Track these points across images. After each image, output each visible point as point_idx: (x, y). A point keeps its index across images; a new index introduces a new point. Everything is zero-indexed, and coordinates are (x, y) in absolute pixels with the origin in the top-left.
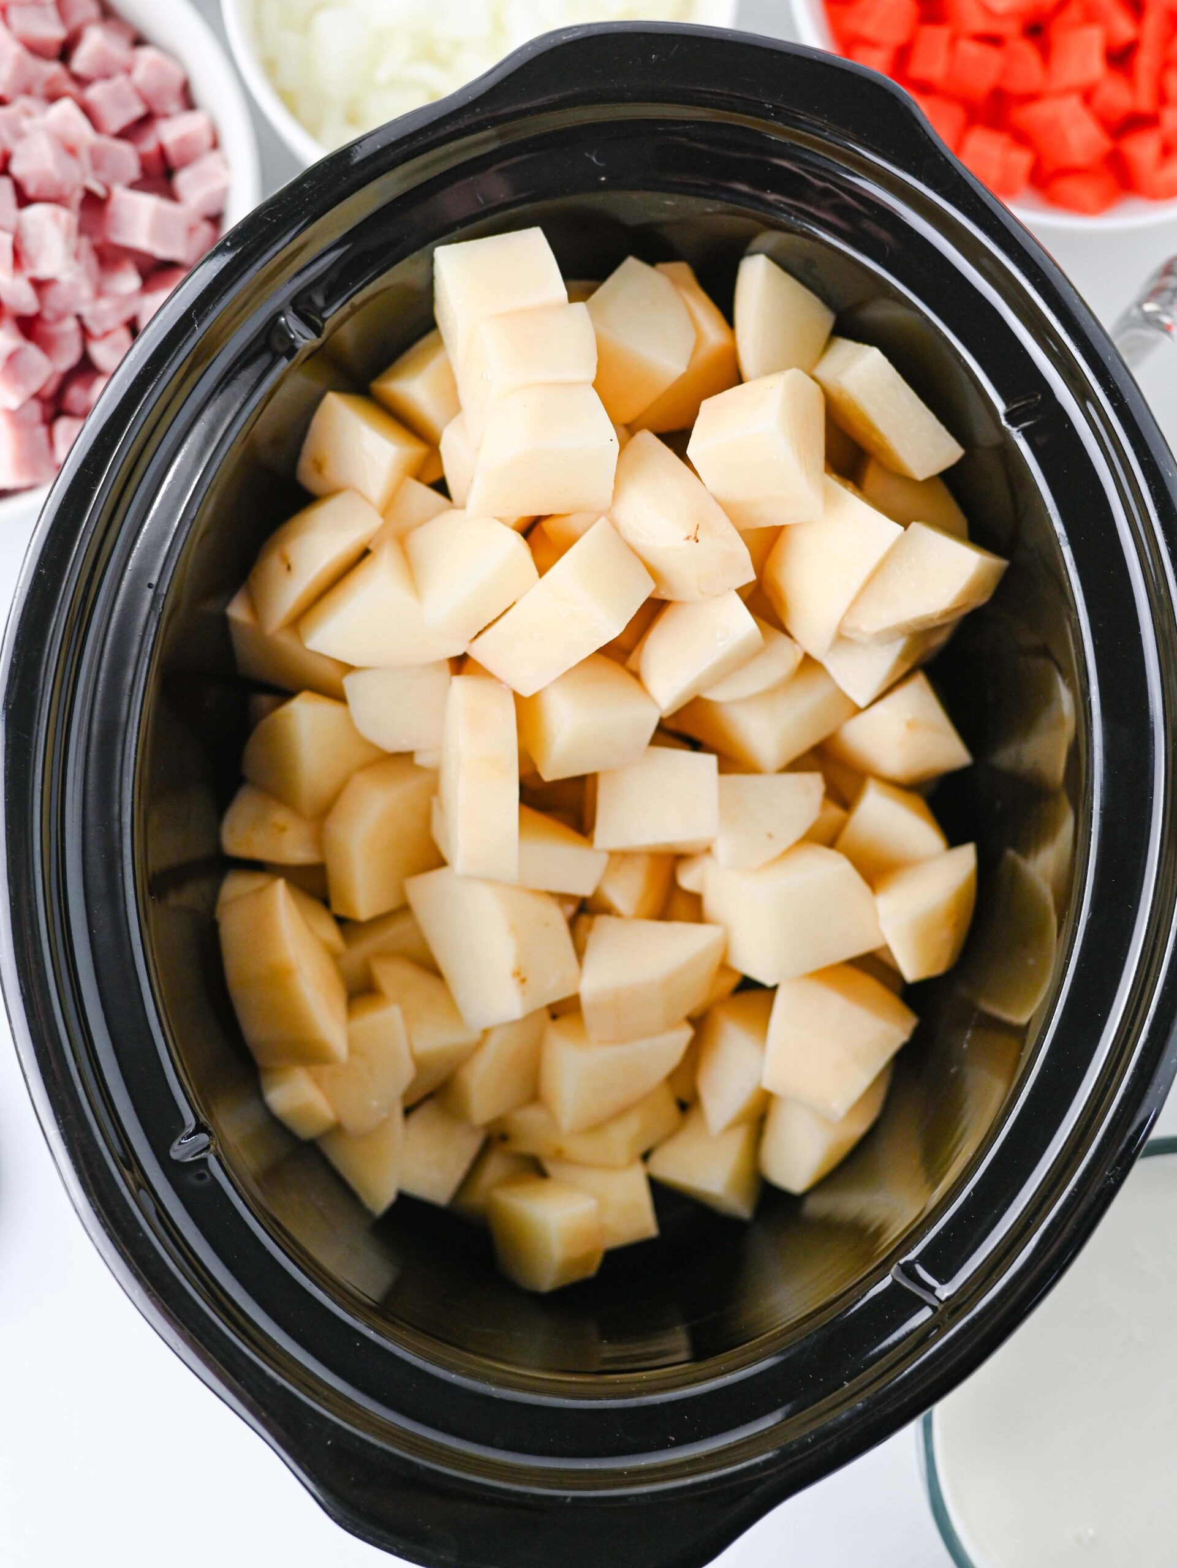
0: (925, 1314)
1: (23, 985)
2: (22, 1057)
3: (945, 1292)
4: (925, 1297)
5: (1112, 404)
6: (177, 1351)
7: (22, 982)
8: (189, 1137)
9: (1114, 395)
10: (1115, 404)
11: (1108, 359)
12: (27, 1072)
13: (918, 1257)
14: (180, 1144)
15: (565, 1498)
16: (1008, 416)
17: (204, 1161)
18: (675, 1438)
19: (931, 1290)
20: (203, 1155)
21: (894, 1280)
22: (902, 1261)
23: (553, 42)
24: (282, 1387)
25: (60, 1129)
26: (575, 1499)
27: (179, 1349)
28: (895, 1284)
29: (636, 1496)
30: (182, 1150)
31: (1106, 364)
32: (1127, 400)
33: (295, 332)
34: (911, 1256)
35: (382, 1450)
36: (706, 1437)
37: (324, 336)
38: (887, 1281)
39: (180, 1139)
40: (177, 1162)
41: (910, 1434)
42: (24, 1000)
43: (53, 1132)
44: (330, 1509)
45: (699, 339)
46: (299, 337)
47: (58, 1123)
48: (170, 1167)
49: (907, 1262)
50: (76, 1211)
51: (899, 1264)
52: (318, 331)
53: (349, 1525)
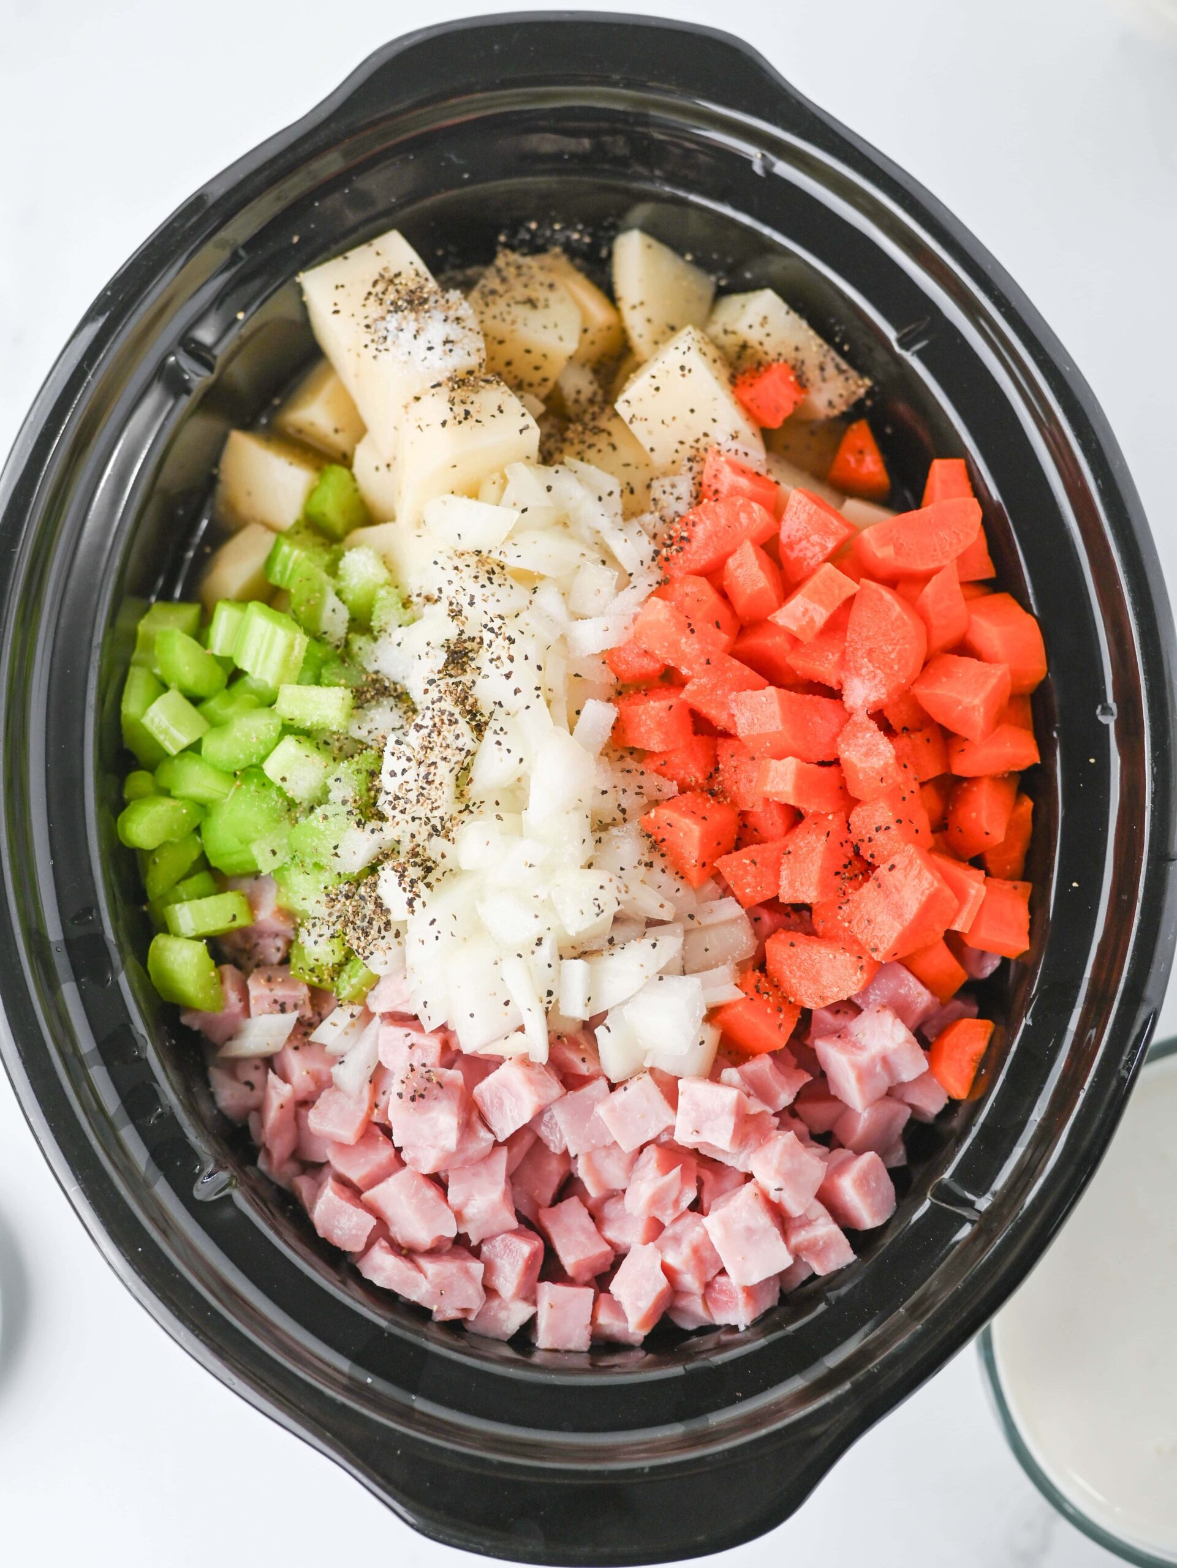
0: (966, 1231)
3: (983, 1203)
4: (965, 1214)
5: (999, 310)
6: (232, 1387)
8: (210, 1175)
9: (1000, 301)
10: (1003, 310)
11: (988, 268)
12: (38, 1134)
13: (953, 1175)
14: (203, 1183)
15: (643, 1469)
16: (900, 341)
17: (229, 1197)
18: (742, 1392)
19: (971, 1204)
20: (227, 1191)
21: (932, 1203)
22: (937, 1182)
24: (344, 1406)
25: (80, 1185)
26: (652, 1468)
27: (234, 1384)
28: (932, 1208)
29: (713, 1455)
30: (205, 1189)
31: (987, 272)
32: (1014, 304)
33: (188, 371)
34: (945, 1177)
36: (771, 1386)
37: (216, 371)
38: (927, 1204)
39: (201, 1179)
40: (201, 1202)
41: (969, 1354)
43: (74, 1189)
45: (586, 320)
46: (194, 376)
47: (77, 1179)
48: (195, 1208)
49: (942, 1183)
50: (109, 1264)
51: (935, 1186)
52: (210, 367)
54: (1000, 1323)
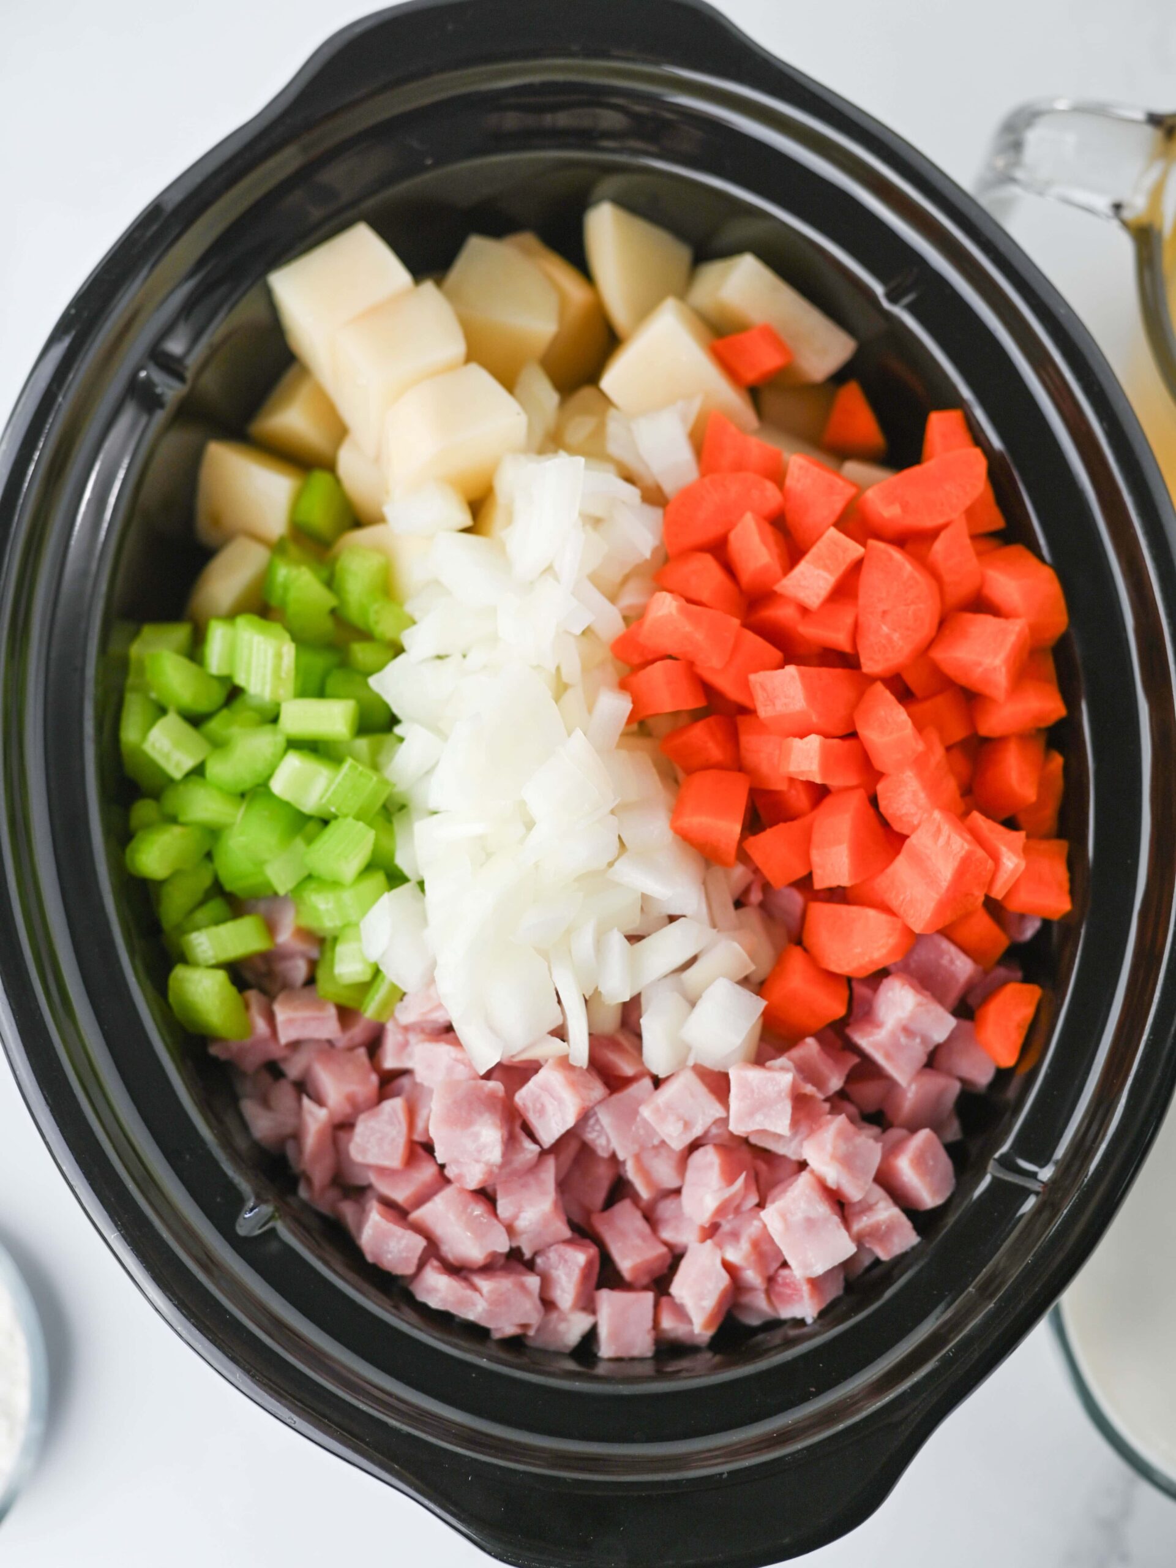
0: (1031, 1203)
1: (47, 1096)
2: (64, 1168)
3: (1046, 1173)
4: (1028, 1185)
6: (293, 1425)
7: (45, 1093)
8: (251, 1210)
11: (972, 214)
12: (72, 1183)
13: (1012, 1147)
14: (244, 1219)
15: (721, 1474)
16: (888, 296)
17: (273, 1231)
18: (815, 1388)
19: (1033, 1175)
20: (270, 1224)
21: (994, 1177)
22: (997, 1155)
23: (348, 36)
24: (409, 1435)
25: (120, 1231)
26: (730, 1473)
27: (295, 1422)
28: (995, 1179)
30: (247, 1225)
33: (160, 384)
34: (1004, 1149)
35: (525, 1473)
36: (845, 1379)
37: (189, 382)
38: (988, 1180)
39: (243, 1214)
40: (245, 1238)
41: (1041, 1333)
42: (52, 1111)
43: (113, 1236)
44: (488, 1546)
45: (563, 300)
46: (167, 390)
47: (116, 1225)
48: (239, 1244)
49: (1002, 1156)
50: (157, 1310)
51: (995, 1159)
52: (182, 378)
53: (511, 1557)
54: (1070, 1299)
